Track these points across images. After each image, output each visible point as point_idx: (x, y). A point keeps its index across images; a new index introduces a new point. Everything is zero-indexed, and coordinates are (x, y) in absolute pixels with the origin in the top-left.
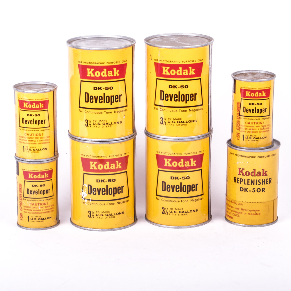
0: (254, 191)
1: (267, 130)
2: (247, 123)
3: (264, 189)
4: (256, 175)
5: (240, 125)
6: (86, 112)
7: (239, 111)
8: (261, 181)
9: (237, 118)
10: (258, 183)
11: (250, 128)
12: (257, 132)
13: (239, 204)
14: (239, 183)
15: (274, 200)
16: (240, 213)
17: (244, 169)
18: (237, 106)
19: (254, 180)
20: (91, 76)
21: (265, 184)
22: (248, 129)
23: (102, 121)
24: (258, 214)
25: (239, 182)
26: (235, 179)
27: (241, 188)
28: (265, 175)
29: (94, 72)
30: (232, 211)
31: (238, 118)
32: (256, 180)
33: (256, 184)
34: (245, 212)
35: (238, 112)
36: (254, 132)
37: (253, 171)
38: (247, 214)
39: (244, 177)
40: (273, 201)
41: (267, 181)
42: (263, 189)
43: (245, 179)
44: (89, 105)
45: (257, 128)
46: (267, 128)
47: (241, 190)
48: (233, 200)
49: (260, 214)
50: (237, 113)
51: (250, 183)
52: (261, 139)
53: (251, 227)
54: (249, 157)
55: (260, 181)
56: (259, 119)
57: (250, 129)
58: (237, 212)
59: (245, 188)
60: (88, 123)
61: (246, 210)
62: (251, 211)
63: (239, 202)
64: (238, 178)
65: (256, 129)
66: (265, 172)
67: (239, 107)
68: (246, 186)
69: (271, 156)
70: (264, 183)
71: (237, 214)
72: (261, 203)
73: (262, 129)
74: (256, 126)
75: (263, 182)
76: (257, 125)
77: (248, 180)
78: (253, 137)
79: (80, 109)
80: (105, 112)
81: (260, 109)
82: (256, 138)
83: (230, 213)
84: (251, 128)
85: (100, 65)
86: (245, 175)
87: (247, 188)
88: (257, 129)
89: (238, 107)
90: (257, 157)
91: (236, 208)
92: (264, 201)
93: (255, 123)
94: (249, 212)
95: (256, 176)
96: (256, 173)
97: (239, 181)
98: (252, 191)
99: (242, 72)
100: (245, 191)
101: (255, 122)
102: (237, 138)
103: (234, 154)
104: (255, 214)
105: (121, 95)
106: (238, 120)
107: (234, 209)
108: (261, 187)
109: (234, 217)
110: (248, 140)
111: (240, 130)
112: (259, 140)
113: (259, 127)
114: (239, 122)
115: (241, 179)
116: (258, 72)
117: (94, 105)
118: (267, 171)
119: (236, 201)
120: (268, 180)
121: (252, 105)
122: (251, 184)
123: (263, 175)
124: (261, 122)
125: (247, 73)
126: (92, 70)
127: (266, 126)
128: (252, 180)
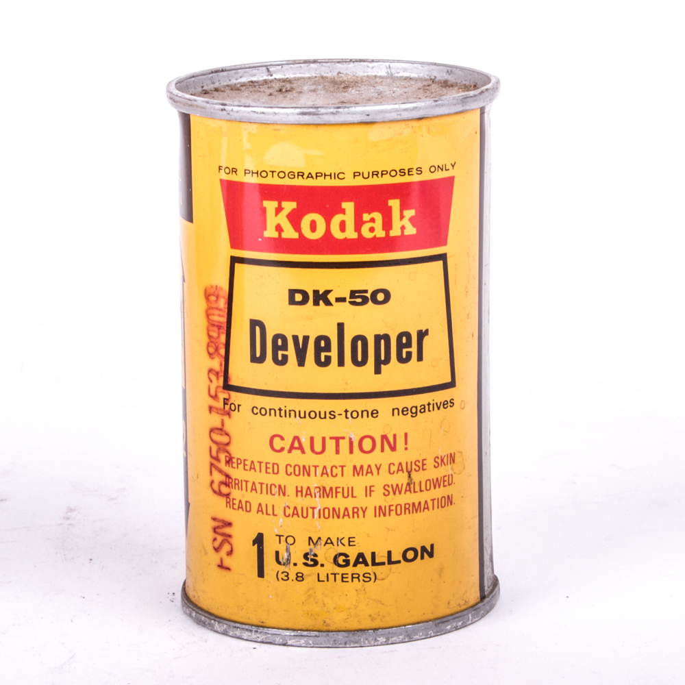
1: (438, 493)
2: (278, 443)
5: (229, 461)
7: (222, 352)
9: (211, 409)
11: (304, 482)
12: (355, 512)
18: (208, 316)
22: (291, 491)
31: (218, 411)
35: (216, 364)
36: (335, 513)
45: (360, 483)
46: (436, 483)
50: (210, 371)
52: (390, 562)
56: (374, 413)
57: (309, 493)
65: (350, 493)
67: (219, 327)
73: (397, 490)
74: (349, 470)
76: (359, 459)
78: (333, 551)
81: (378, 338)
82: (352, 559)
84: (313, 482)
88: (359, 492)
89: (211, 324)
93: (344, 445)
99: (261, 76)
101: (337, 439)
102: (214, 558)
106: (215, 420)
110: (292, 576)
111: (236, 494)
112: (378, 569)
113: (370, 472)
114: (224, 439)
116: (381, 71)
121: (316, 303)
124: (384, 437)
125: (299, 79)
127: (430, 463)
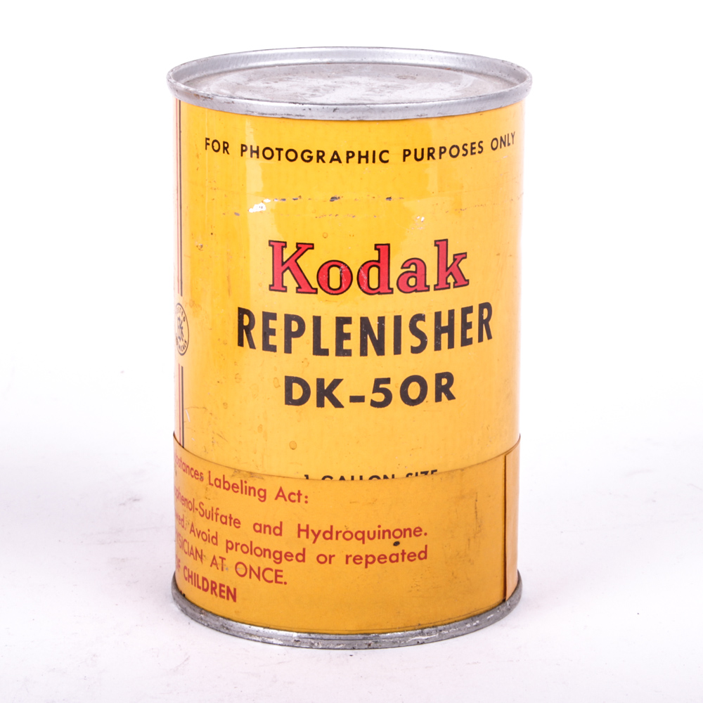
0: (380, 397)
3: (450, 377)
4: (393, 284)
8: (427, 327)
10: (409, 340)
13: (280, 493)
14: (273, 349)
15: (508, 452)
16: (288, 556)
17: (311, 246)
19: (381, 320)
21: (451, 345)
24: (411, 557)
25: (278, 340)
26: (246, 321)
27: (289, 381)
28: (451, 280)
30: (230, 546)
32: (398, 320)
33: (397, 350)
34: (324, 547)
37: (374, 256)
38: (339, 560)
39: (307, 306)
40: (502, 459)
41: (466, 326)
42: (444, 382)
43: (317, 320)
47: (289, 400)
48: (237, 471)
49: (423, 555)
51: (353, 344)
53: (369, 647)
54: (343, 157)
55: (420, 325)
58: (264, 552)
59: (320, 382)
61: (330, 534)
62: (362, 536)
63: (279, 483)
64: (268, 317)
66: (450, 261)
68: (329, 367)
69: (486, 145)
70: (445, 337)
71: (267, 562)
72: (429, 476)
75: (439, 331)
77: (342, 321)
83: (214, 562)
86: (316, 291)
87: (336, 382)
90: (395, 156)
91: (260, 528)
92: (450, 467)
94: (355, 548)
95: (391, 291)
96: (396, 271)
97: (273, 332)
98: (371, 396)
100: (320, 404)
103: (235, 148)
104: (394, 559)
107: (245, 534)
108: (429, 364)
109: (245, 586)
115: (289, 319)
118: (464, 256)
119: (261, 477)
120: (473, 318)
122: (364, 352)
123: (441, 286)
128: (365, 322)
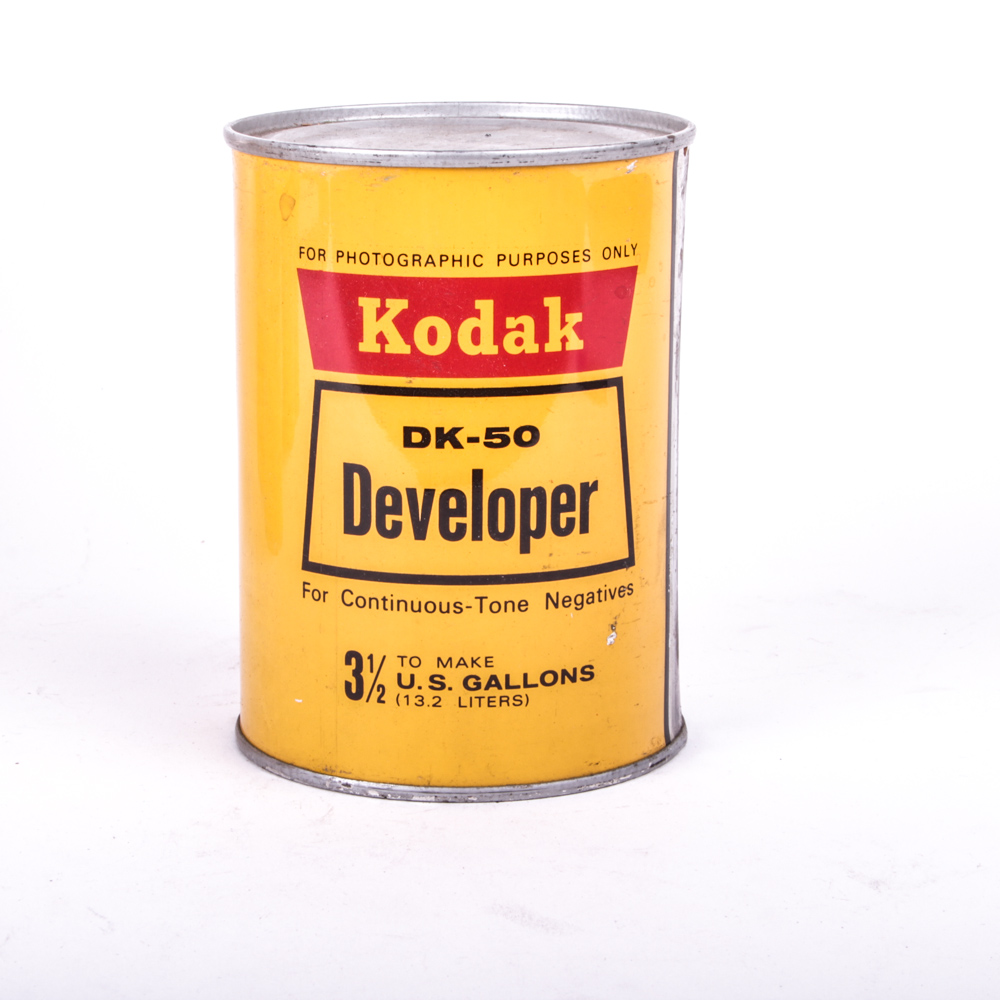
6: (349, 598)
20: (389, 349)
23: (462, 662)
29: (405, 324)
44: (370, 551)
60: (366, 674)
79: (310, 576)
80: (481, 598)
85: (447, 271)
105: (595, 484)
117: (404, 553)
126: (396, 306)
